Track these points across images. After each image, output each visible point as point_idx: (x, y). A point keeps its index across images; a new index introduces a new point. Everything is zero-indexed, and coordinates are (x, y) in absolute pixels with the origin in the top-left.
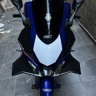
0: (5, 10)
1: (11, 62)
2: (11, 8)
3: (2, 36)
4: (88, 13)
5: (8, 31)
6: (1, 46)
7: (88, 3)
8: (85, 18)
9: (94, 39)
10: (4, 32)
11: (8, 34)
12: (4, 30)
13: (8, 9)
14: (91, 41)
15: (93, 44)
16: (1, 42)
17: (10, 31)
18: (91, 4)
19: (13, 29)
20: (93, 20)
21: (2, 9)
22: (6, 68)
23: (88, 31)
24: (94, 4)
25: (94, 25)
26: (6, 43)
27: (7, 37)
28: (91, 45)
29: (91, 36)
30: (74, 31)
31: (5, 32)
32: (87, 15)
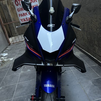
0: (11, 44)
1: (9, 85)
2: (17, 42)
3: (3, 63)
4: (88, 37)
5: (11, 59)
6: (1, 71)
7: (87, 28)
8: (86, 42)
9: (97, 60)
10: (6, 60)
11: (10, 61)
12: (7, 58)
13: (14, 43)
14: (96, 63)
15: (97, 65)
16: (2, 68)
17: (13, 58)
18: (89, 28)
19: (16, 57)
20: (93, 41)
21: (8, 43)
22: (3, 91)
23: (90, 54)
24: (92, 27)
25: (95, 46)
26: (7, 68)
27: (9, 64)
28: (96, 66)
29: (94, 58)
30: (77, 56)
31: (8, 59)
32: (88, 38)
